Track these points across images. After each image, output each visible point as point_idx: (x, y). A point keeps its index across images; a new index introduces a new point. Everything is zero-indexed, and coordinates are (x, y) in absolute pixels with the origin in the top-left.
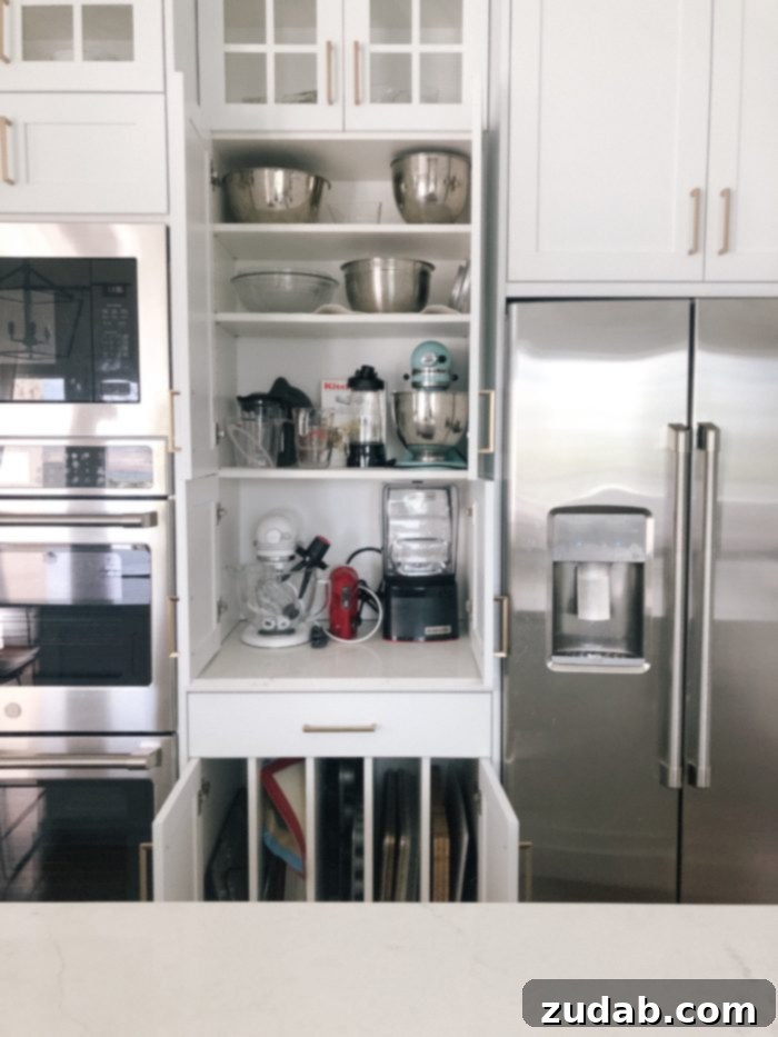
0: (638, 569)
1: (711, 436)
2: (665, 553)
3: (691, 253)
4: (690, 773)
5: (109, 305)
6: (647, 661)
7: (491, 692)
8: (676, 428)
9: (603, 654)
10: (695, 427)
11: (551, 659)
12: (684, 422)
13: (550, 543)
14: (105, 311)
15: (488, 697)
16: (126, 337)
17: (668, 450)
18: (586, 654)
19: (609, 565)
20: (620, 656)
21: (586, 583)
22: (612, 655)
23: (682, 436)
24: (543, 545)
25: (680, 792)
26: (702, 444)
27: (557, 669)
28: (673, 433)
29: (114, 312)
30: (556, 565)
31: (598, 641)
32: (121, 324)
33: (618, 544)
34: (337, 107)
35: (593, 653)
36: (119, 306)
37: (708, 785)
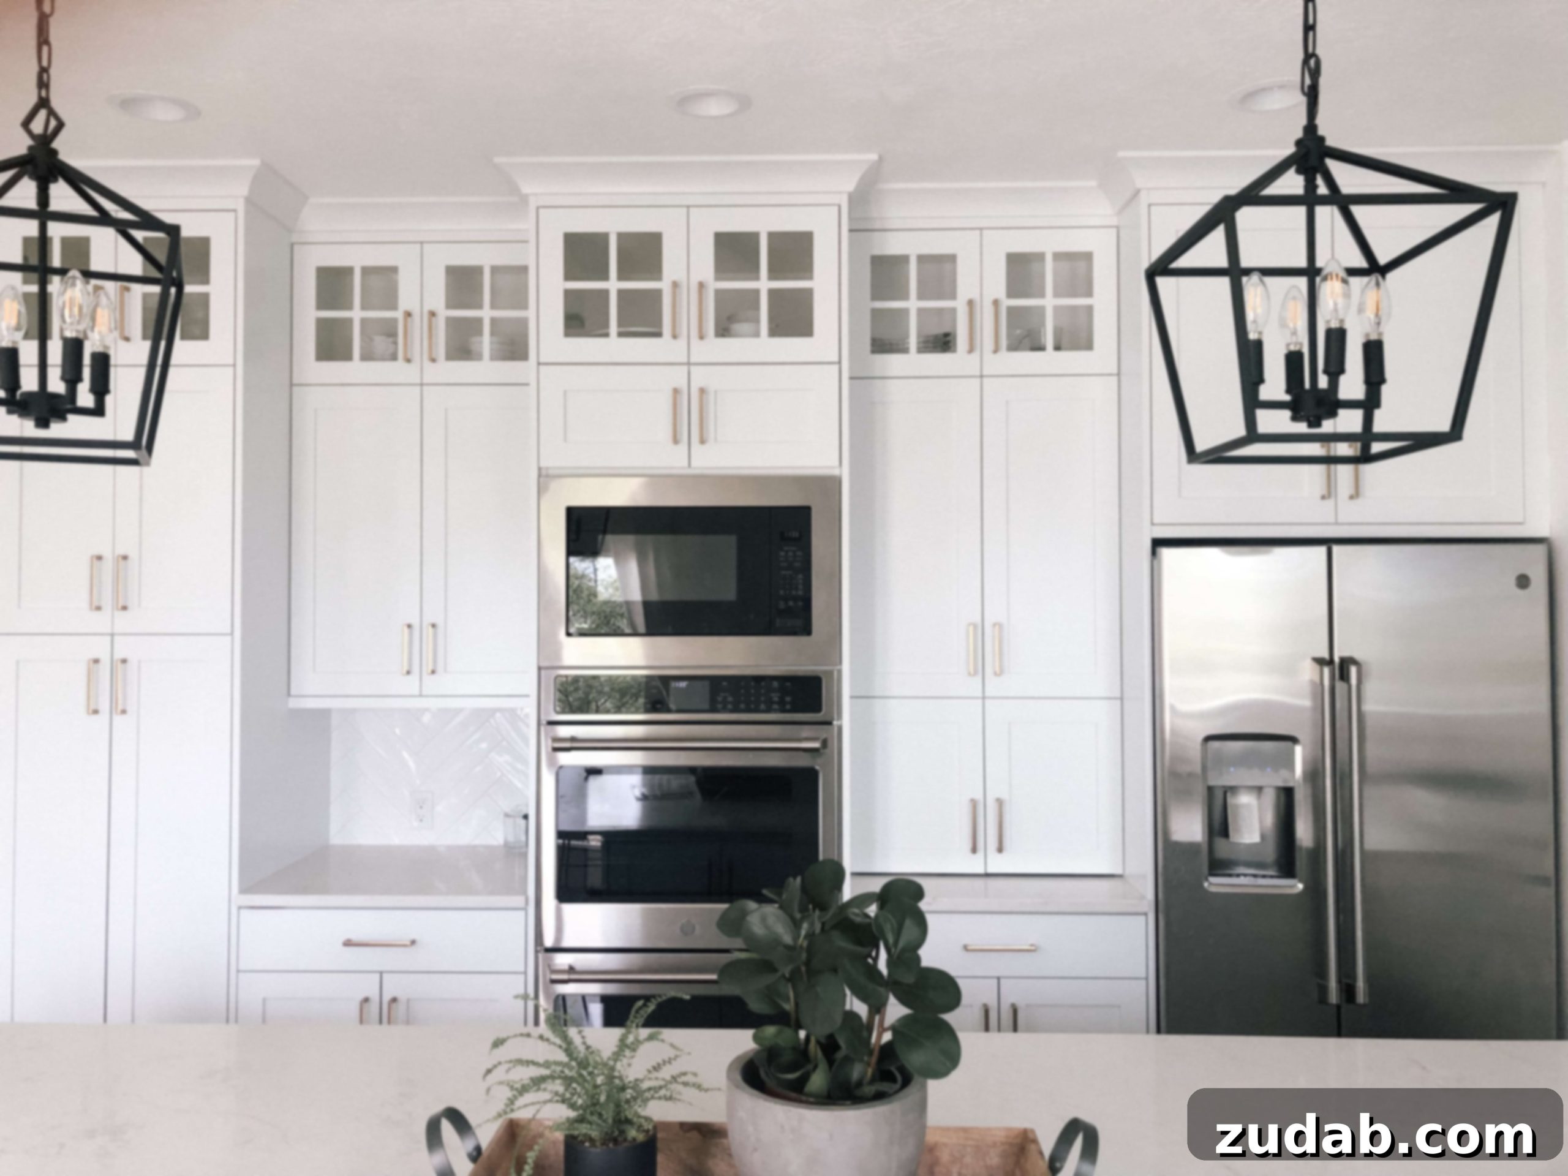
0: (1287, 795)
1: (1353, 670)
2: (1314, 775)
3: (1323, 497)
4: (1348, 991)
5: (786, 548)
6: (1301, 881)
7: (1146, 914)
8: (1320, 662)
9: (1255, 876)
10: (1337, 659)
11: (1207, 880)
12: (1325, 655)
13: (1204, 768)
14: (782, 554)
15: (1142, 918)
16: (800, 576)
17: (1312, 683)
18: (1238, 875)
19: (1259, 789)
20: (1272, 877)
21: (1237, 807)
22: (1264, 876)
23: (1326, 671)
24: (1198, 769)
25: (1338, 1007)
26: (1344, 676)
27: (1213, 889)
28: (1316, 667)
29: (791, 554)
30: (1210, 790)
31: (1249, 865)
32: (797, 564)
33: (1269, 770)
34: (975, 356)
35: (1245, 875)
36: (794, 548)
37: (1367, 1001)
